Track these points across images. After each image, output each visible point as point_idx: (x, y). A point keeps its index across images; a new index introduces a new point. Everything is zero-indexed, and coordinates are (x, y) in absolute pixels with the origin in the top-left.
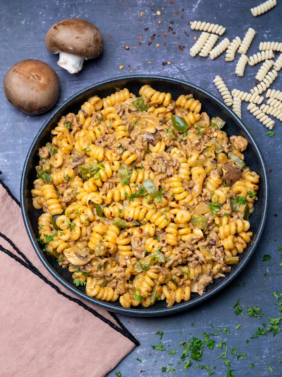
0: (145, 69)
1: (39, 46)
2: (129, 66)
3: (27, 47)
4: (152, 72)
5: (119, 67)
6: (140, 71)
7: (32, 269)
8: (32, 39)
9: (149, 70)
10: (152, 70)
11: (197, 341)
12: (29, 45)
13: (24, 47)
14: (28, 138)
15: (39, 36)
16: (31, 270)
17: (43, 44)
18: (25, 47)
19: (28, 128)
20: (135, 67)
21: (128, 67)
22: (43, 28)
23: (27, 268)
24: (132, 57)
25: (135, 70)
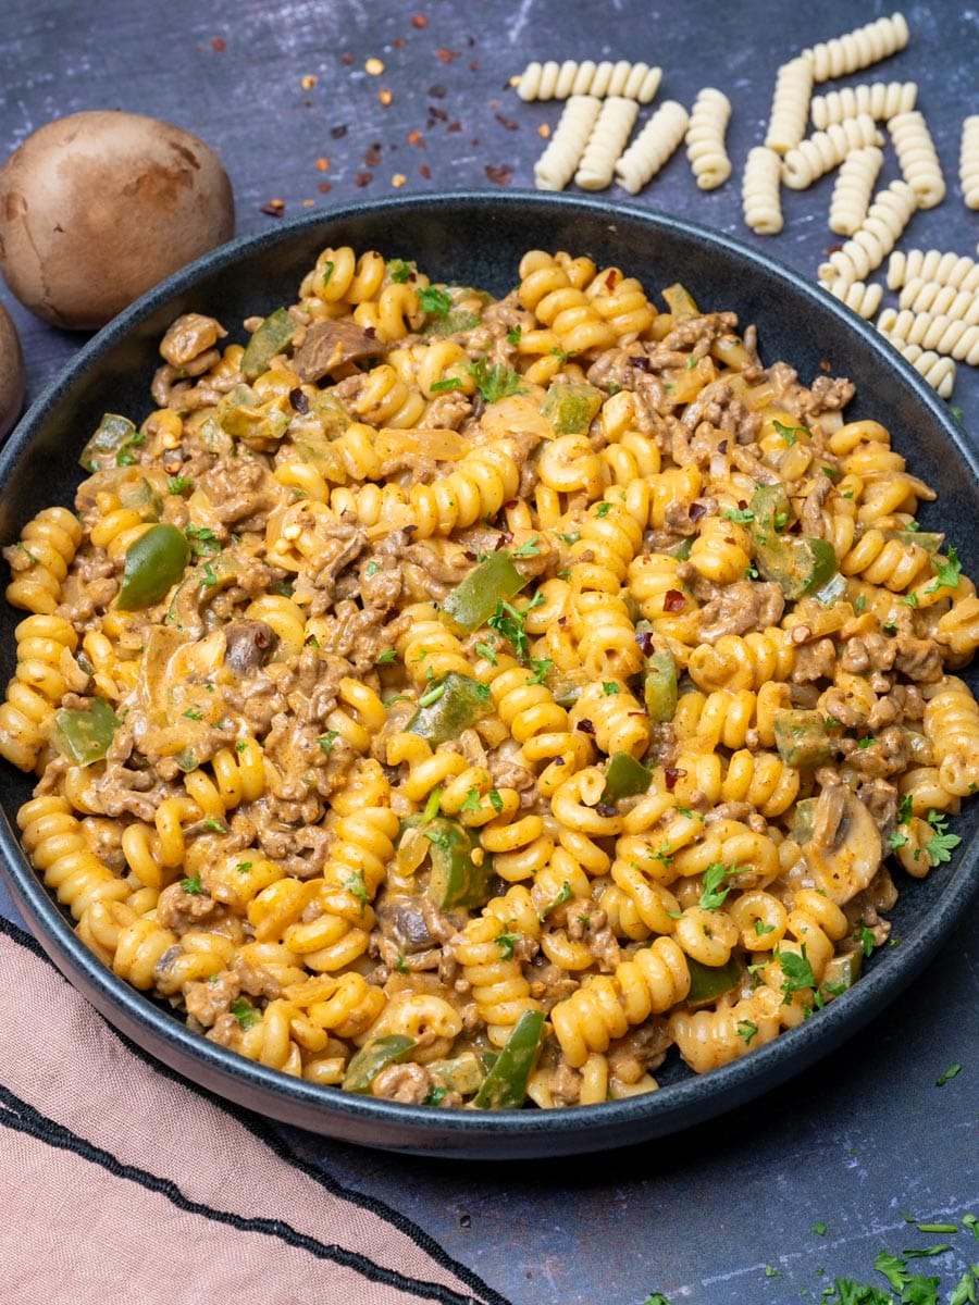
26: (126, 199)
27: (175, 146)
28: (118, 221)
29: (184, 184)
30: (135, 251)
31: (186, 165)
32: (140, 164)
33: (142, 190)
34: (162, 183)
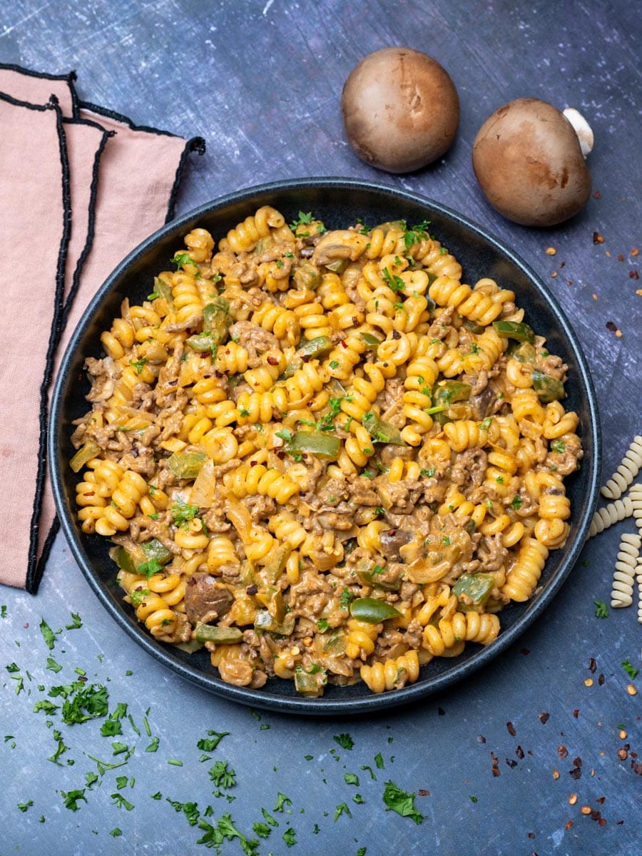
0: (577, 297)
1: (494, 80)
2: (563, 265)
3: (479, 61)
4: (579, 313)
5: (549, 246)
6: (568, 290)
7: (59, 316)
8: (501, 61)
9: (579, 307)
10: (583, 311)
11: (102, 698)
12: (484, 63)
13: (475, 55)
14: (306, 167)
15: (514, 69)
16: (55, 315)
17: (502, 85)
18: (477, 58)
19: (324, 156)
20: (567, 276)
21: (561, 262)
22: (535, 68)
23: (55, 306)
24: (585, 259)
25: (564, 280)
26: (525, 160)
27: (565, 170)
28: (513, 162)
29: (549, 184)
30: (506, 178)
31: (559, 181)
32: (544, 158)
33: (532, 166)
34: (542, 174)
